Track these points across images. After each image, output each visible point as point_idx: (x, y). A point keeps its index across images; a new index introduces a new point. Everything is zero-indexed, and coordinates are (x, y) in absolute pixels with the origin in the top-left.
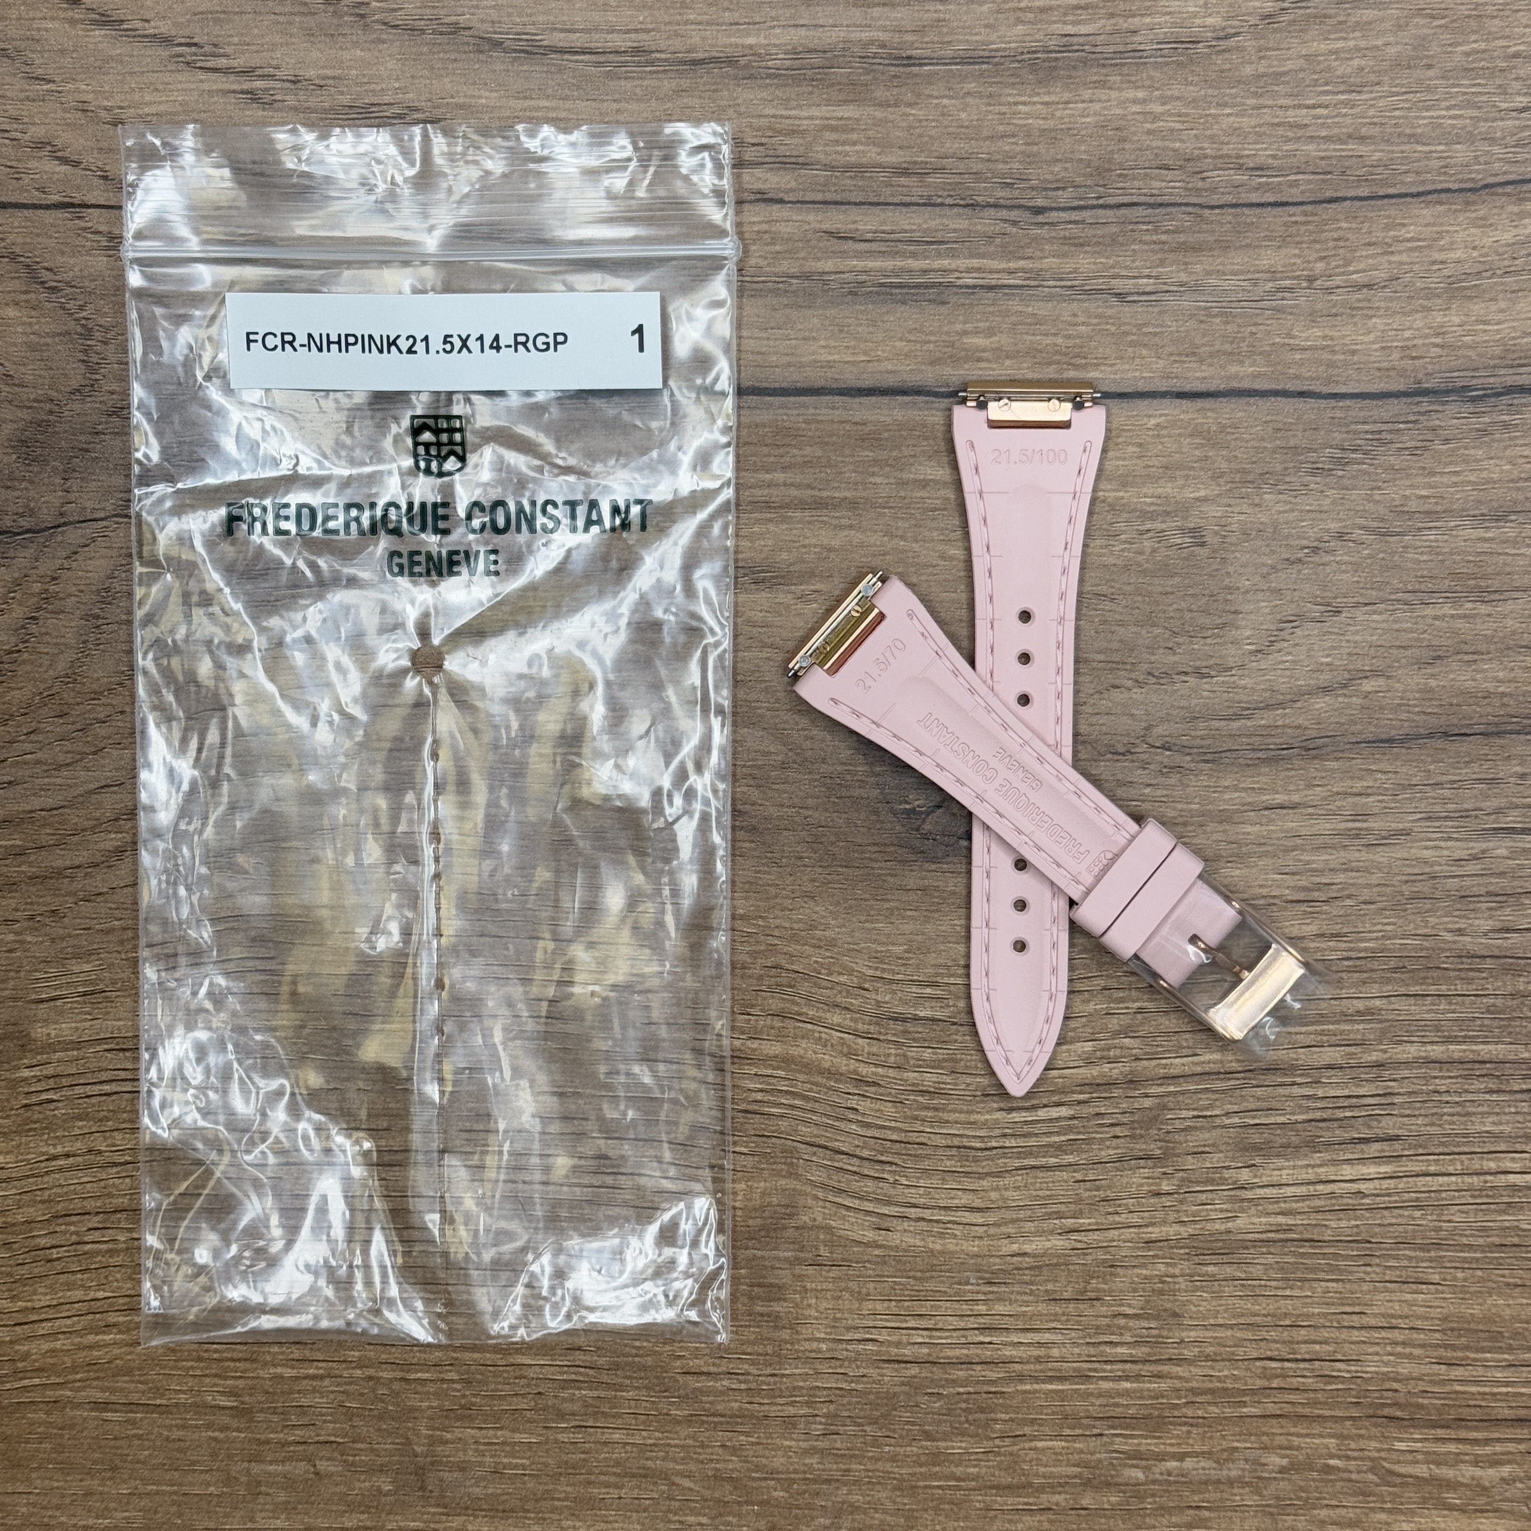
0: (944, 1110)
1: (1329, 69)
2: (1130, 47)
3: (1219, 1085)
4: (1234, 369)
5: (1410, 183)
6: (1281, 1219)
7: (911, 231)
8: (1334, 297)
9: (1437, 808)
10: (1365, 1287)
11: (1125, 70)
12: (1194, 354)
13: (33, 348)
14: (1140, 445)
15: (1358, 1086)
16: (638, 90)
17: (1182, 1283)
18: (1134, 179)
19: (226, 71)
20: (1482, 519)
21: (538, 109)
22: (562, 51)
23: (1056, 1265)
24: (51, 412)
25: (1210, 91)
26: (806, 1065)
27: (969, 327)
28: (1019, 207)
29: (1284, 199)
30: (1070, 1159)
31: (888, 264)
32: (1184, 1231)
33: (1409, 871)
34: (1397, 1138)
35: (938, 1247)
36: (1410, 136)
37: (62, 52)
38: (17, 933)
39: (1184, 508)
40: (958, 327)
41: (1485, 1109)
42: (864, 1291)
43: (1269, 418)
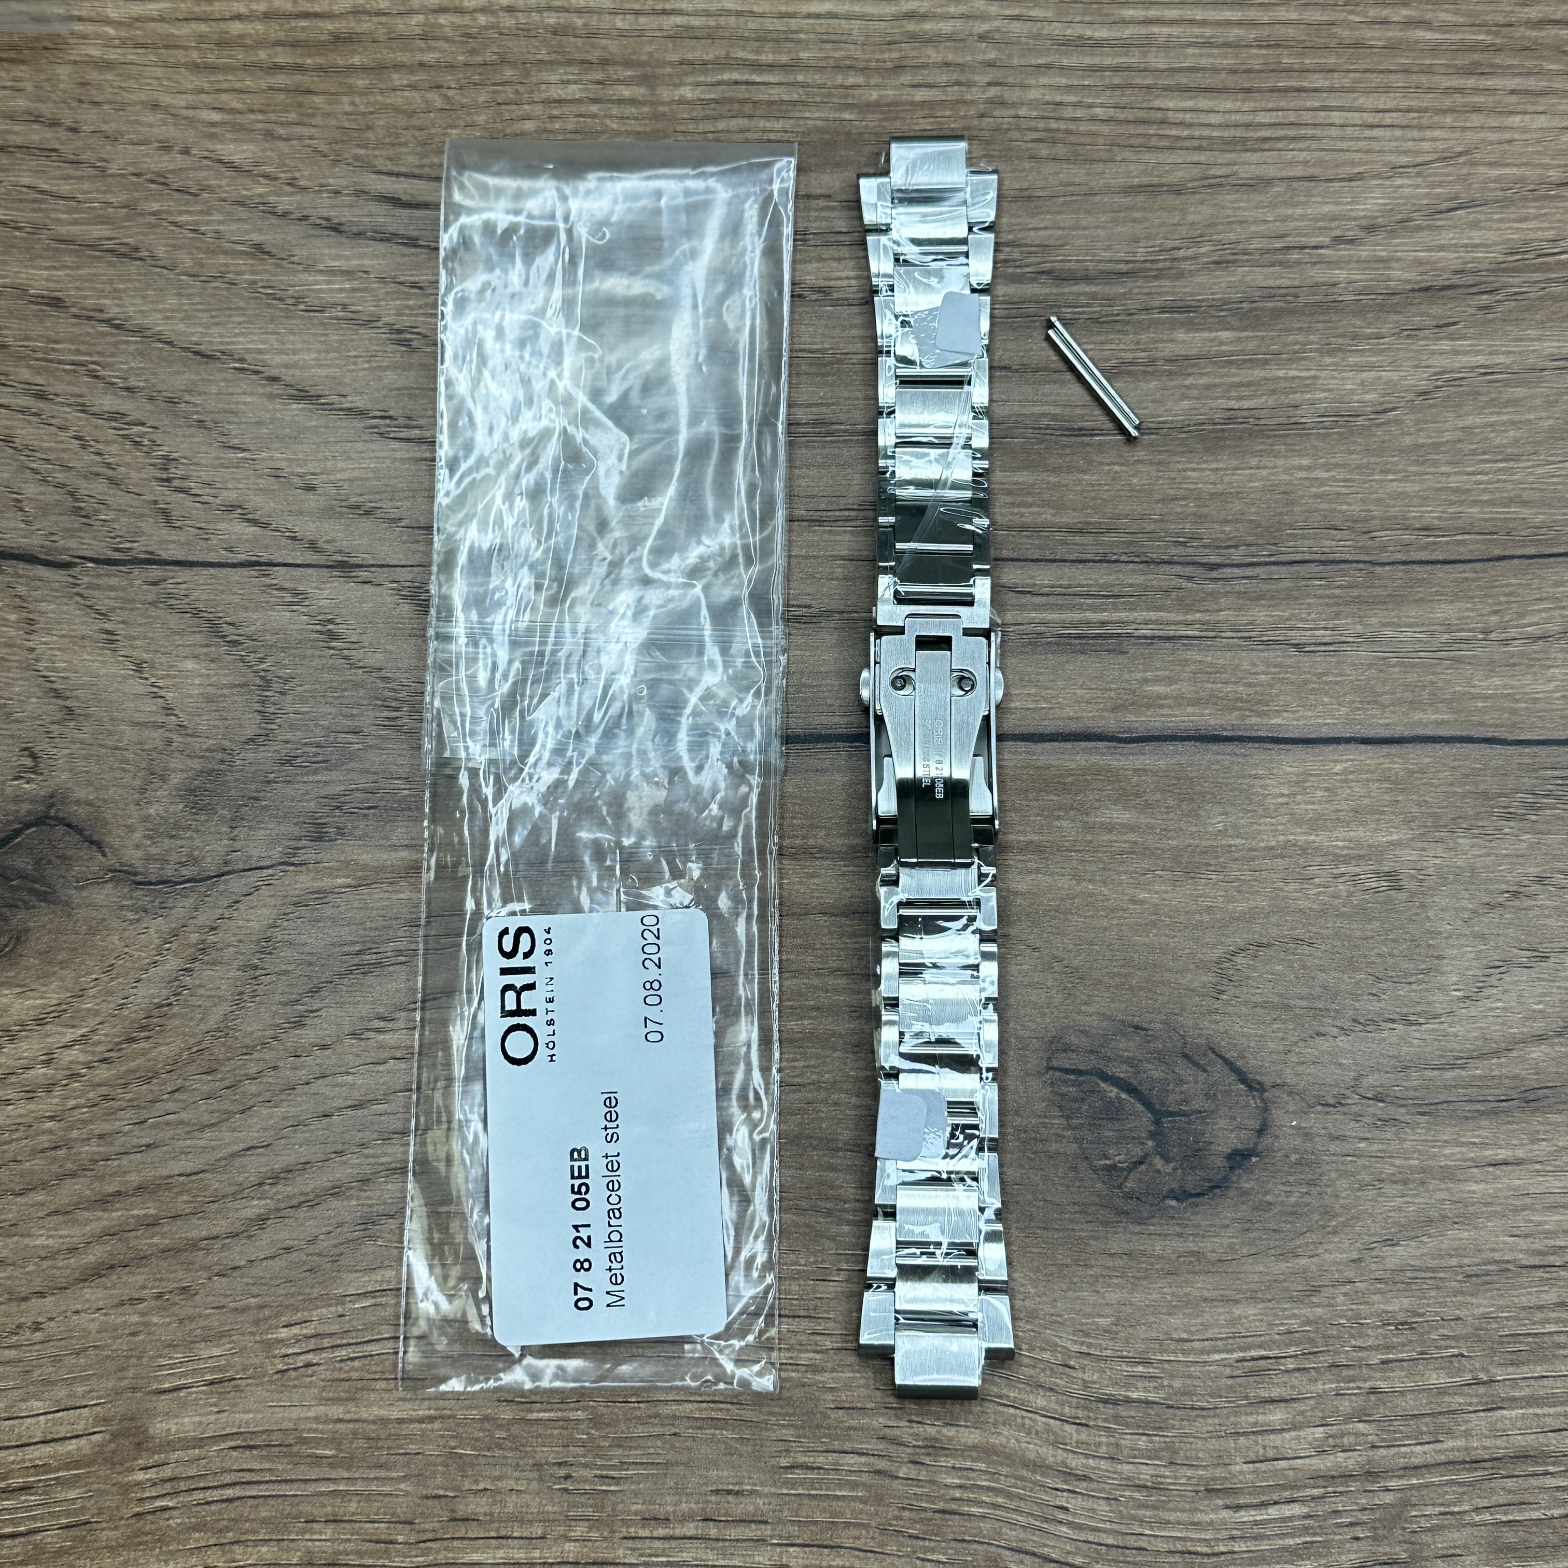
0: (1164, 1509)
1: (1486, 439)
4: (1417, 716)
7: (1088, 586)
11: (1289, 441)
12: (1376, 702)
13: (209, 699)
14: (1328, 790)
16: (819, 459)
18: (1304, 537)
24: (223, 761)
25: (1373, 460)
26: (1008, 1457)
27: (1149, 674)
28: (1193, 563)
29: (1453, 558)
31: (1068, 616)
37: (258, 424)
38: (143, 1314)
39: (1376, 852)
40: (1139, 675)
43: (1456, 764)
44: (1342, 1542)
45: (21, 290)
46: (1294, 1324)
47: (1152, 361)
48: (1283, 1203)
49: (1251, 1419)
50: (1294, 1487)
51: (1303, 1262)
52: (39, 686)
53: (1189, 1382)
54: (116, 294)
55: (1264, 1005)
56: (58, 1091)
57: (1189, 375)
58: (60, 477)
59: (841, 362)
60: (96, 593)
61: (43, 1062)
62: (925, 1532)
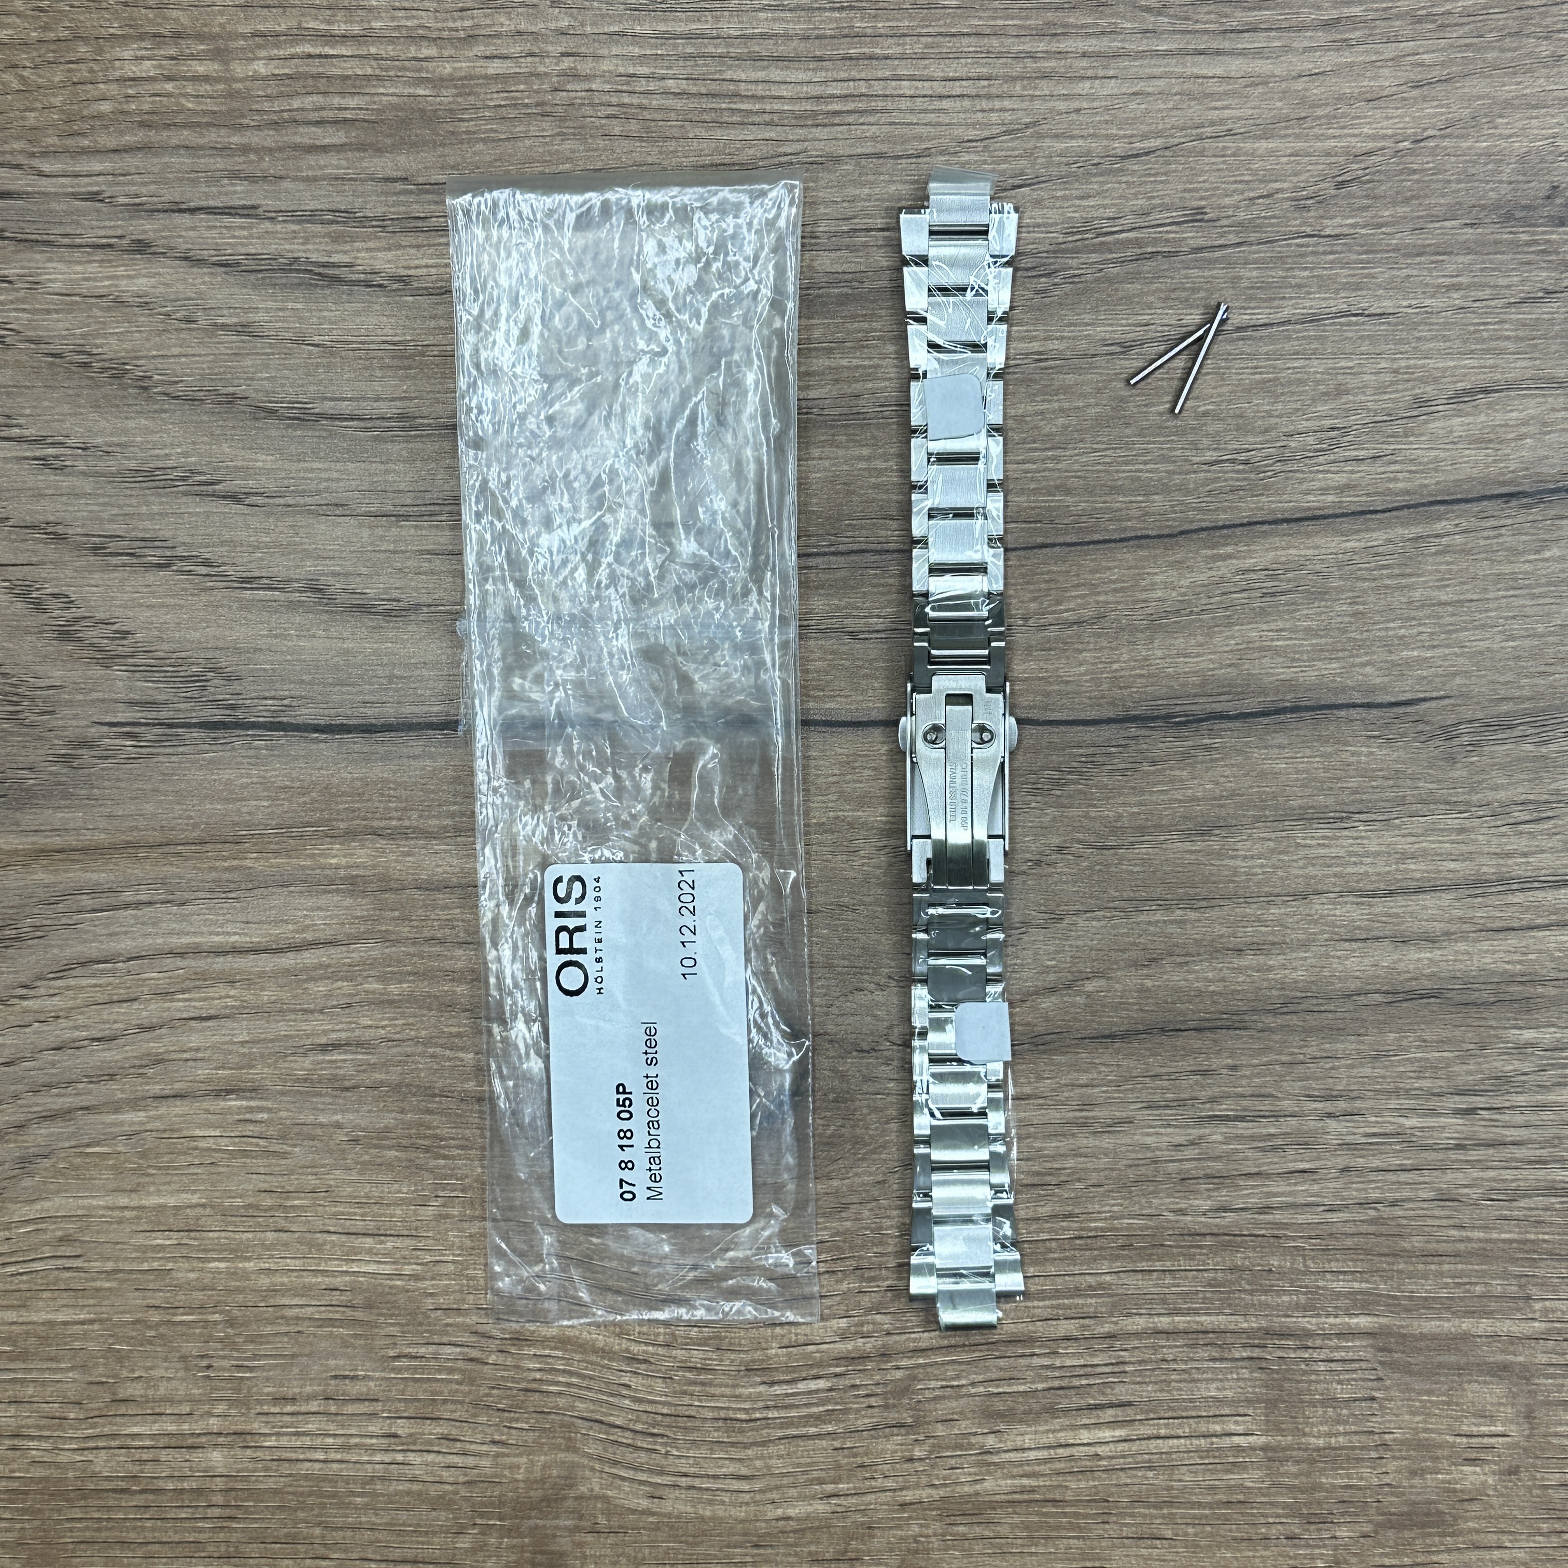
2: (855, 410)
3: (964, 1357)
5: (1112, 529)
6: (1025, 1481)
8: (1047, 633)
9: (1157, 1097)
10: (1104, 1544)
15: (1092, 1356)
17: (935, 1543)
19: (19, 440)
20: (1188, 835)
21: (312, 470)
22: (332, 418)
23: (818, 1528)
30: (830, 1428)
32: (936, 1494)
33: (1133, 1156)
34: (1129, 1404)
35: (708, 1513)
36: (1113, 488)
41: (1210, 1376)
42: (640, 1556)
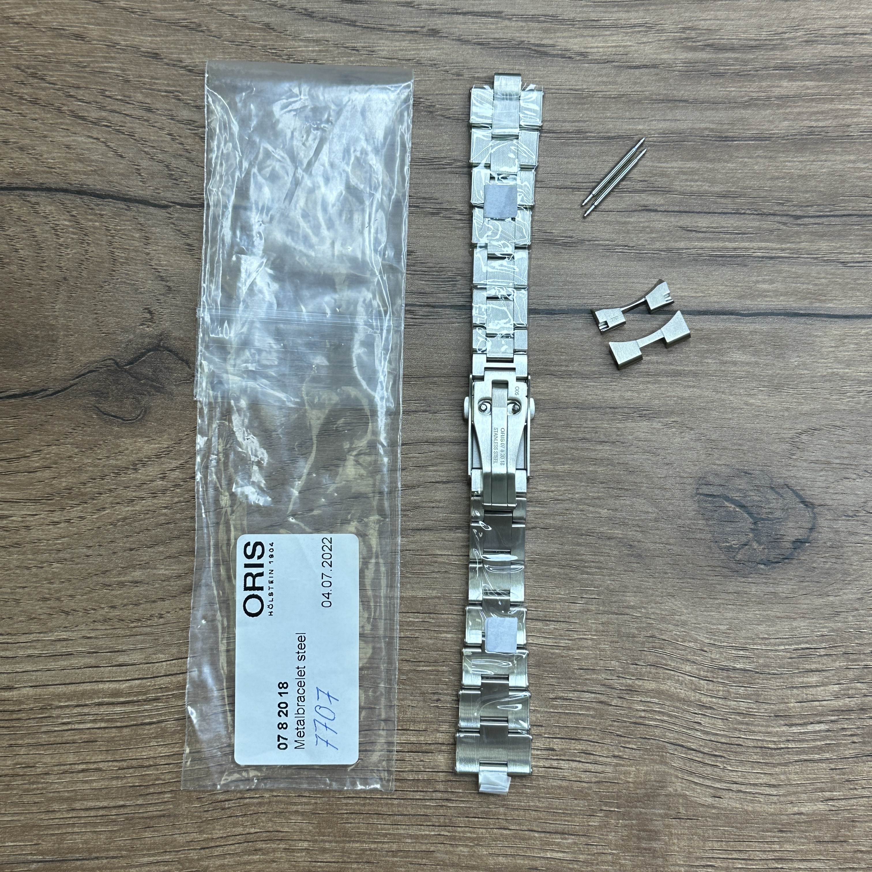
44: (845, 745)
45: (136, 48)
46: (825, 631)
47: (769, 98)
48: (822, 568)
49: (800, 680)
50: (822, 715)
51: (831, 598)
52: (153, 274)
53: (768, 660)
54: (189, 52)
55: (816, 462)
56: (168, 493)
57: (789, 106)
58: (160, 156)
59: (592, 96)
60: (181, 223)
61: (161, 478)
62: (625, 733)
